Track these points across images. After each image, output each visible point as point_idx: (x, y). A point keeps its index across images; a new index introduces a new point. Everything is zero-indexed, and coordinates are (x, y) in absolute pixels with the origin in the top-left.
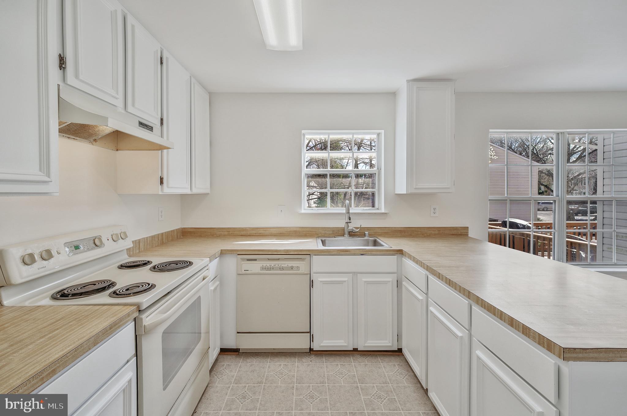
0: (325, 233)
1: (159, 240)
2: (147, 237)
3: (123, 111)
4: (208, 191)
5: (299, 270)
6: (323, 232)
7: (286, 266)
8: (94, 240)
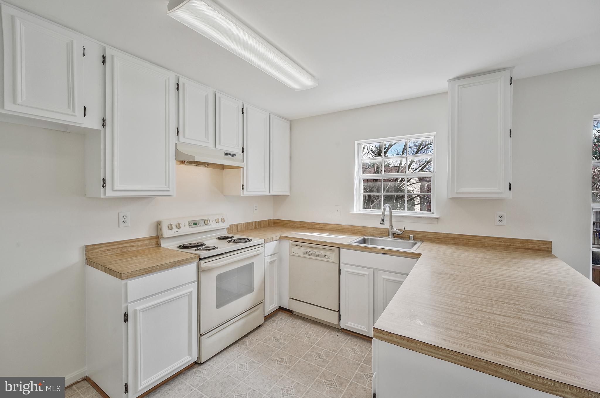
0: (374, 233)
1: (253, 225)
2: (243, 223)
3: (214, 149)
4: (288, 193)
5: (330, 259)
6: (372, 232)
7: (320, 254)
8: (205, 221)
